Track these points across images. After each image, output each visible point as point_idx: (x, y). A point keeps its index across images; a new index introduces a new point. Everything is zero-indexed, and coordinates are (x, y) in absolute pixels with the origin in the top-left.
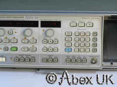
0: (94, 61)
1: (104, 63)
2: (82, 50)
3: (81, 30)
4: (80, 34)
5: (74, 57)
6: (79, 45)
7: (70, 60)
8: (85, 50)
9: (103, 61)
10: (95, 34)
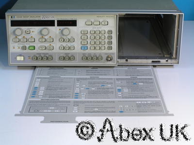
0: (109, 59)
1: (119, 60)
2: (98, 48)
3: (96, 28)
4: (95, 32)
5: (90, 54)
6: (95, 43)
7: (86, 58)
8: (100, 48)
9: (118, 58)
10: (110, 32)
